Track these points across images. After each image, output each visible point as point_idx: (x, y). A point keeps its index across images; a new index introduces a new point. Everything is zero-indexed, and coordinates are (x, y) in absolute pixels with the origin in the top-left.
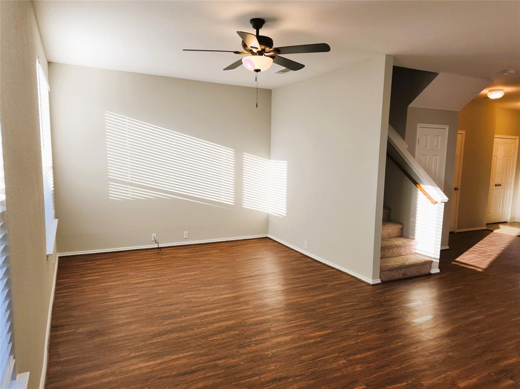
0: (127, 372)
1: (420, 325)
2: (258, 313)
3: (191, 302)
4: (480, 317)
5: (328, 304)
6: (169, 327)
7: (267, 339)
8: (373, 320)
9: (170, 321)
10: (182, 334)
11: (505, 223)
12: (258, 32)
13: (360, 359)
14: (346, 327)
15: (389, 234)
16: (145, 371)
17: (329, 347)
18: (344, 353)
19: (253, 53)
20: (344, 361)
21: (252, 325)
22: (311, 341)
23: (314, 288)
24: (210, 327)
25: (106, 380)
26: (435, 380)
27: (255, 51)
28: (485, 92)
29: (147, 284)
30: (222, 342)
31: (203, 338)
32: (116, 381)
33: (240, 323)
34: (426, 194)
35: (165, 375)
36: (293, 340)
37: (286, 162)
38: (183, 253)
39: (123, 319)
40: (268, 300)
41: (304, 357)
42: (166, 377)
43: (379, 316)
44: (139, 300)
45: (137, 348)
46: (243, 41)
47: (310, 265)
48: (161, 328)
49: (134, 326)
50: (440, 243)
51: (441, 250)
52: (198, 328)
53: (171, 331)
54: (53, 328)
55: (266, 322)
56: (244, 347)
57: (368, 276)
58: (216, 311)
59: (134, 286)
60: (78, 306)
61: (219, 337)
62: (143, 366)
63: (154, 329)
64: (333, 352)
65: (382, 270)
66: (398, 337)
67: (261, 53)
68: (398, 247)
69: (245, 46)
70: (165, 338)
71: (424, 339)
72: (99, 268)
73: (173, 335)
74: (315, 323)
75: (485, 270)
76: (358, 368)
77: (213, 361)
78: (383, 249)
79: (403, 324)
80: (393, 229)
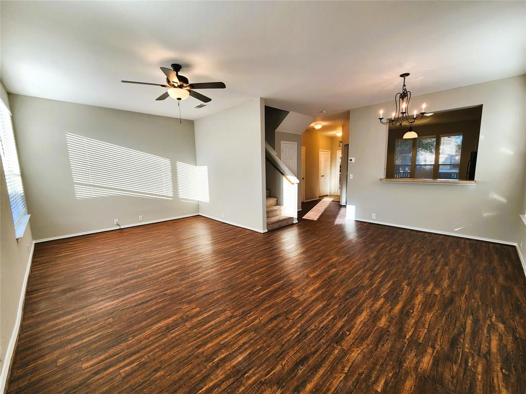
0: (95, 311)
1: (289, 250)
2: (194, 259)
3: (146, 259)
4: (318, 241)
5: (238, 247)
6: (129, 277)
7: (200, 272)
8: (264, 251)
9: (130, 273)
10: (138, 280)
11: (326, 196)
12: (177, 73)
13: (257, 273)
14: (249, 258)
15: (271, 204)
16: (109, 308)
17: (239, 270)
18: (248, 272)
19: (175, 87)
20: (248, 276)
21: (190, 266)
22: (228, 269)
23: (229, 240)
24: (160, 272)
25: (76, 320)
26: (298, 276)
27: (176, 85)
28: (312, 125)
29: (111, 253)
30: (169, 279)
31: (155, 279)
32: (86, 319)
33: (181, 266)
34: (287, 179)
35: (127, 307)
36: (217, 271)
37: (206, 167)
38: (140, 230)
39: (92, 277)
40: (200, 250)
41: (224, 279)
42: (126, 309)
43: (267, 249)
44: (105, 263)
45: (104, 294)
46: (167, 79)
47: (227, 227)
48: (123, 279)
49: (101, 281)
50: (297, 208)
51: (298, 212)
52: (151, 274)
53: (132, 279)
54: (28, 293)
55: (199, 263)
56: (184, 280)
57: (260, 229)
58: (165, 262)
59: (102, 255)
60: (52, 274)
61: (166, 277)
62: (108, 305)
63: (118, 279)
64: (242, 272)
65: (268, 224)
66: (278, 258)
67: (181, 87)
68: (276, 210)
69: (168, 81)
70: (126, 284)
71: (292, 256)
72: (72, 247)
73: (133, 281)
74: (231, 258)
75: (318, 219)
76: (257, 278)
77: (162, 292)
78: (268, 212)
79: (280, 251)
80: (272, 201)
